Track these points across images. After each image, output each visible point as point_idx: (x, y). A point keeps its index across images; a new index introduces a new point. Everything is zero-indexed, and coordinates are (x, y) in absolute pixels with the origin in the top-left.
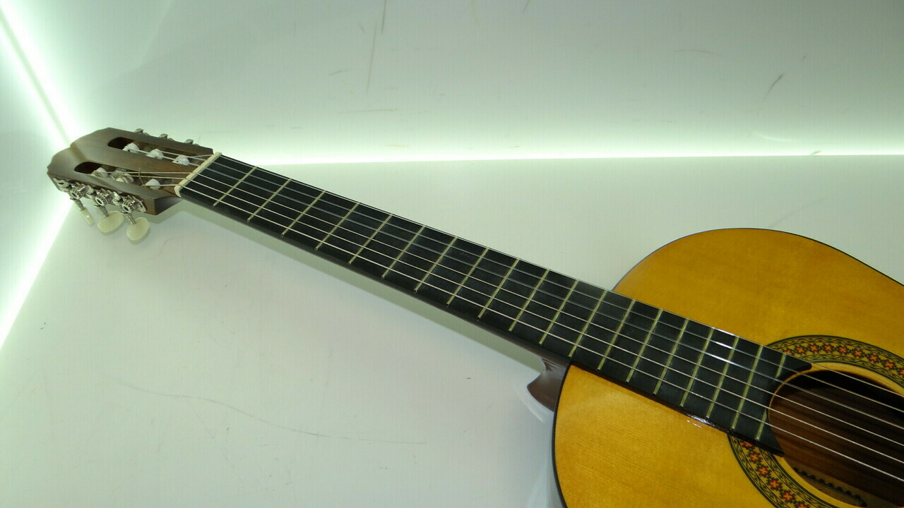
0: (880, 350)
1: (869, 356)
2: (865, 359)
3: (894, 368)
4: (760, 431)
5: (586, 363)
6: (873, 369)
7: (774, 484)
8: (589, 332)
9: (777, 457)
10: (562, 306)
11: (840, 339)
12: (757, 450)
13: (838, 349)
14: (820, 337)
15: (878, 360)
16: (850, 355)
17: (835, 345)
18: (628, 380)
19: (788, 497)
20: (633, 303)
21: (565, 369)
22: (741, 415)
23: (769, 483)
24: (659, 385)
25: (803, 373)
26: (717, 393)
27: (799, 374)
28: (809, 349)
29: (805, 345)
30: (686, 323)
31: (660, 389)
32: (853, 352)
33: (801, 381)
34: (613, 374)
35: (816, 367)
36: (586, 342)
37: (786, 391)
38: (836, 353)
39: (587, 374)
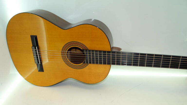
19: (80, 45)
29: (84, 66)
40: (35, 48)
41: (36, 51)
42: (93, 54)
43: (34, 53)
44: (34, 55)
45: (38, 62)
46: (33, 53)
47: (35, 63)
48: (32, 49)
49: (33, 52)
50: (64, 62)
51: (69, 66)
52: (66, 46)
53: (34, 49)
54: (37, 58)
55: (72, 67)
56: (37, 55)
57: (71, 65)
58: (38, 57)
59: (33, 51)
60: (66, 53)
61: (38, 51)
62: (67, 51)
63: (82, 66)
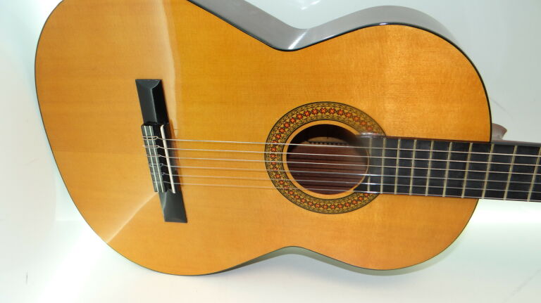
0: (323, 213)
1: (328, 207)
2: (329, 205)
3: (315, 205)
6: (324, 200)
7: (357, 119)
8: (486, 165)
9: (358, 134)
10: (510, 177)
11: (343, 212)
13: (342, 206)
14: (353, 210)
15: (323, 207)
16: (336, 204)
17: (345, 208)
18: (451, 144)
19: (349, 115)
20: (463, 194)
21: (492, 137)
22: (382, 147)
23: (359, 118)
24: (432, 147)
26: (398, 155)
28: (357, 201)
29: (359, 202)
32: (335, 207)
34: (461, 145)
36: (486, 159)
38: (343, 203)
40: (157, 132)
41: (159, 142)
42: (406, 154)
43: (153, 154)
44: (149, 159)
45: (167, 187)
46: (147, 150)
47: (156, 190)
48: (144, 135)
49: (149, 147)
50: (272, 186)
51: (295, 203)
52: (289, 123)
53: (149, 135)
54: (164, 169)
55: (304, 208)
56: (163, 161)
57: (301, 200)
58: (169, 166)
59: (146, 145)
60: (286, 149)
61: (167, 142)
62: (288, 144)
63: (350, 204)
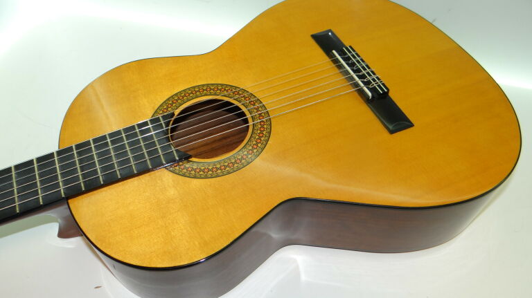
0: (194, 87)
1: (192, 93)
2: (191, 95)
3: (204, 90)
4: (175, 154)
5: (75, 193)
6: (197, 97)
7: (198, 170)
8: (63, 177)
9: (190, 159)
10: (37, 177)
11: (176, 94)
12: (181, 163)
13: (179, 99)
14: (168, 99)
15: (196, 92)
16: (185, 98)
17: (176, 98)
18: (102, 183)
19: (206, 171)
20: (74, 147)
21: (67, 206)
22: (163, 155)
23: (195, 172)
24: (118, 172)
25: (174, 117)
26: (146, 154)
27: (173, 119)
28: (168, 107)
29: (165, 107)
30: (107, 136)
31: (121, 174)
32: (185, 95)
33: (176, 121)
34: (93, 186)
35: (177, 112)
36: (65, 182)
37: (173, 130)
38: (179, 101)
39: (80, 197)
40: (373, 90)
41: (367, 83)
43: (368, 73)
44: (369, 68)
45: (341, 53)
46: (374, 74)
47: (350, 47)
48: (383, 84)
49: (374, 77)
51: (222, 85)
52: (257, 143)
53: (379, 86)
54: (352, 65)
55: (213, 85)
56: (357, 71)
58: (348, 69)
59: (377, 78)
60: (250, 120)
63: (173, 103)
